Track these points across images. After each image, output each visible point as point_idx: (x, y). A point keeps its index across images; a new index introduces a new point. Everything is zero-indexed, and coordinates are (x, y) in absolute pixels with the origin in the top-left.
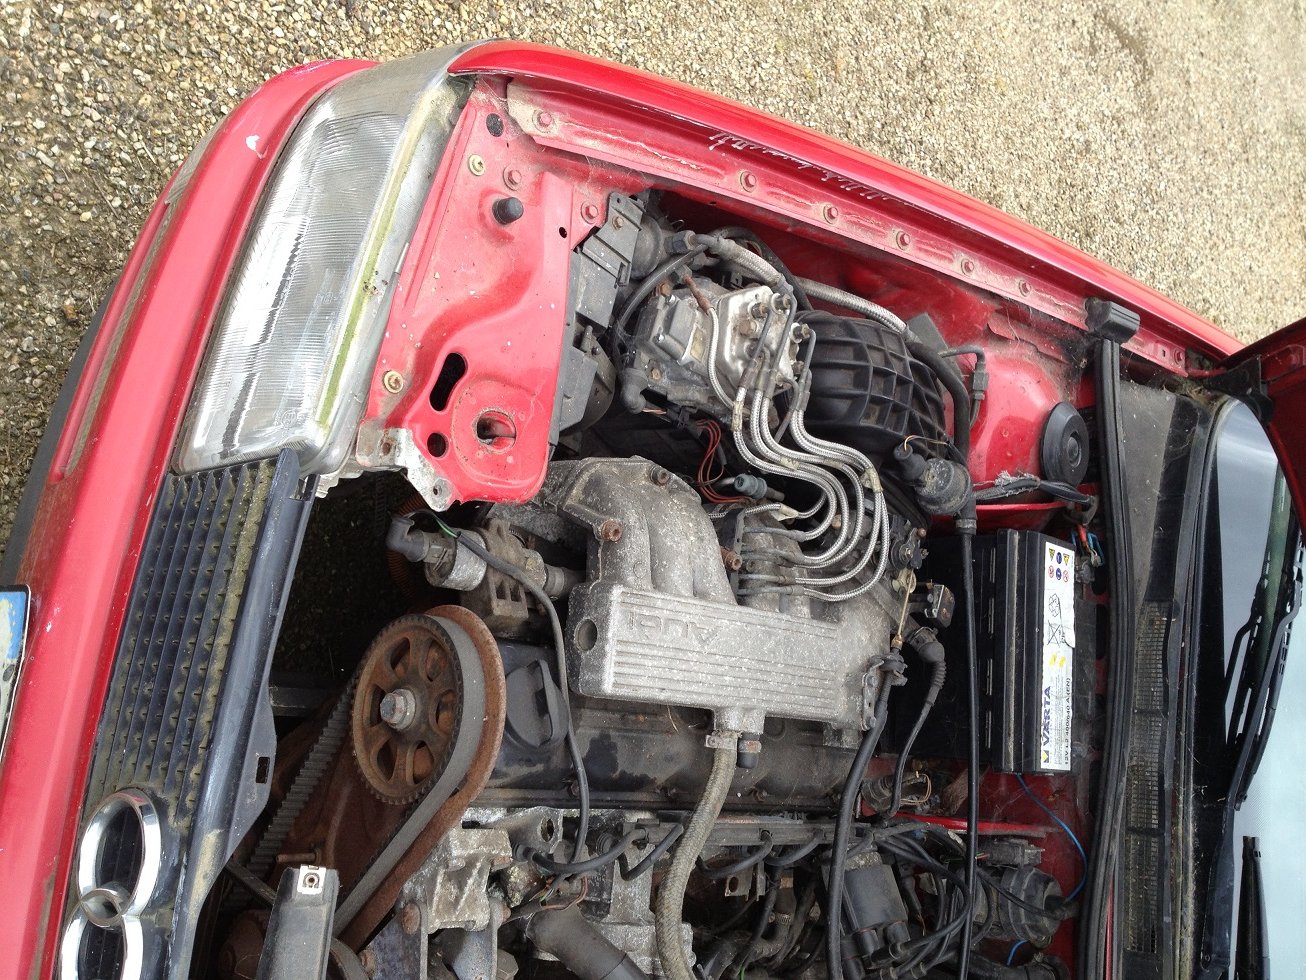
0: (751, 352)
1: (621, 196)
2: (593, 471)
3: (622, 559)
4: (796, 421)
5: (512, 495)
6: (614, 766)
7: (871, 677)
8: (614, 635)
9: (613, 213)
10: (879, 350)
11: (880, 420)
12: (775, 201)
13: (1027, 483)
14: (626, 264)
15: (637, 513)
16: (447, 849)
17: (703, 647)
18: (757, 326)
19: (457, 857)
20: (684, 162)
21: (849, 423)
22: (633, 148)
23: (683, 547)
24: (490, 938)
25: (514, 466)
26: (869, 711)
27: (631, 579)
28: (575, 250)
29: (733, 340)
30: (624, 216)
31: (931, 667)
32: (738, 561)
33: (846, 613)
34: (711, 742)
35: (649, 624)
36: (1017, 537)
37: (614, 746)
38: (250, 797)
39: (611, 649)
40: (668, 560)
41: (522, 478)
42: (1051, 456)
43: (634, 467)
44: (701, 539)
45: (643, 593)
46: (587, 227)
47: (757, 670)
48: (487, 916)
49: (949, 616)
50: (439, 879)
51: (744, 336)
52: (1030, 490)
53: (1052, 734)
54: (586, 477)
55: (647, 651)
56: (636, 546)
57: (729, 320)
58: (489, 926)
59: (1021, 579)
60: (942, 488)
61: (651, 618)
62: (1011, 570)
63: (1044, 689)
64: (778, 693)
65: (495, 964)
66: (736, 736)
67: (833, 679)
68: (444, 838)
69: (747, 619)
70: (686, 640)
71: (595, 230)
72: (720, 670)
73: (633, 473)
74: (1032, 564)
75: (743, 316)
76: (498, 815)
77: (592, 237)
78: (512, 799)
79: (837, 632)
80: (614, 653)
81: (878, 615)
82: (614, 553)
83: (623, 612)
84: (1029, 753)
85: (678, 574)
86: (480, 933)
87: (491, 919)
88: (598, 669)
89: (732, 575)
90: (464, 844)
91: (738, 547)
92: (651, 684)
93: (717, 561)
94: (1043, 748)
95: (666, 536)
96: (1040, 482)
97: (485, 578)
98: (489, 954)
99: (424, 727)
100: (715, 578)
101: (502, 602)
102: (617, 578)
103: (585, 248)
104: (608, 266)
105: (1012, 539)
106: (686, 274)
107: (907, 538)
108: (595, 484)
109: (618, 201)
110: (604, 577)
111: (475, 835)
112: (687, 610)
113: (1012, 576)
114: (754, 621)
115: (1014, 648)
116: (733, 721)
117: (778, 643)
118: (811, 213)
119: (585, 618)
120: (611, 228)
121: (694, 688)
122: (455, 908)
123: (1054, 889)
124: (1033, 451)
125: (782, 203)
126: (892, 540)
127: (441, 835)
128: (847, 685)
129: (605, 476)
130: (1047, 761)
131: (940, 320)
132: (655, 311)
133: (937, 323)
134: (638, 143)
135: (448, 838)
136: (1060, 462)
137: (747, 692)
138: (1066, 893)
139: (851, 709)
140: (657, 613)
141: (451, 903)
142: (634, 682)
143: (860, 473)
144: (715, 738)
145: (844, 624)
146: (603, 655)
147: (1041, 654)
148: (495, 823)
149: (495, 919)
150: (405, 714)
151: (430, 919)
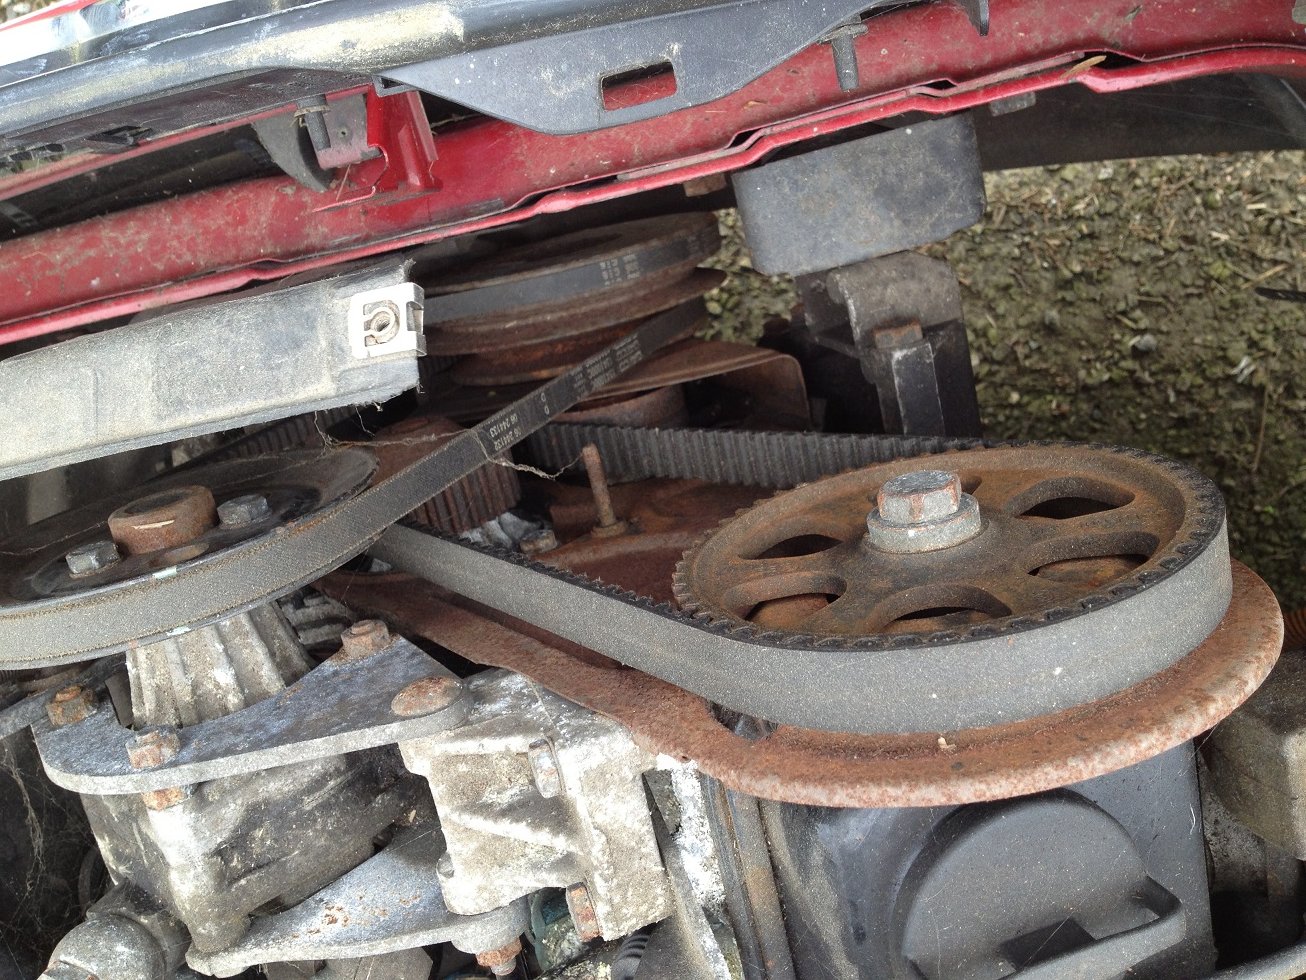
16: (579, 734)
24: (425, 923)
38: (559, 76)
50: (518, 743)
58: (452, 918)
65: (382, 947)
68: (608, 722)
76: (704, 878)
78: (751, 911)
86: (439, 901)
87: (468, 918)
90: (598, 780)
98: (391, 930)
111: (631, 814)
122: (465, 807)
127: (616, 713)
135: (607, 731)
141: (479, 795)
148: (680, 872)
149: (472, 929)
150: (913, 525)
151: (428, 741)
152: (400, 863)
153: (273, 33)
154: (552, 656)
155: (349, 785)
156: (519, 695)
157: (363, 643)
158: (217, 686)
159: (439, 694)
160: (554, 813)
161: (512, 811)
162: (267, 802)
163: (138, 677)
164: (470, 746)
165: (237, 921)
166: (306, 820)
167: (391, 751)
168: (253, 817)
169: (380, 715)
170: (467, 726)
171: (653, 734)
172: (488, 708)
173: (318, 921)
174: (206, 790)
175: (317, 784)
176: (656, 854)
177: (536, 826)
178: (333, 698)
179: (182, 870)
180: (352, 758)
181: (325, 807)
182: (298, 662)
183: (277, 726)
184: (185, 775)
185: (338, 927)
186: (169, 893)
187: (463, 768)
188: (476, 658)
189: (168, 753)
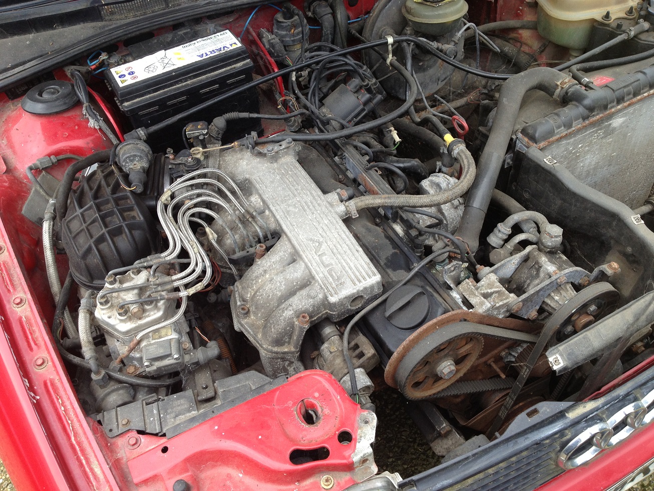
0: (151, 302)
1: (107, 431)
2: (270, 347)
3: (314, 306)
4: (170, 256)
5: (334, 382)
6: (394, 254)
7: (268, 151)
8: (354, 289)
9: (122, 429)
10: (88, 230)
11: (131, 209)
12: (40, 339)
13: (89, 111)
14: (144, 402)
15: (283, 312)
16: (488, 310)
17: (322, 242)
18: (134, 308)
19: (490, 303)
20: (63, 408)
21: (145, 226)
22: (79, 444)
23: (280, 278)
24: (497, 269)
25: (318, 390)
26: (284, 144)
27: (321, 296)
28: (164, 435)
29: (149, 316)
30: (117, 421)
31: (229, 122)
32: (260, 246)
33: (240, 178)
34: (355, 215)
35: (334, 274)
36: (126, 104)
37: (387, 258)
38: (546, 411)
39: (360, 286)
40: (293, 283)
41: (320, 382)
42: (65, 103)
43: (250, 327)
44: (265, 271)
45: (323, 286)
46: (143, 438)
47: (310, 209)
48: (490, 275)
49: (201, 123)
50: (498, 305)
51: (144, 311)
52: (92, 107)
53: (220, 45)
54: (276, 349)
55: (347, 268)
56: (301, 302)
57: (137, 324)
58: (492, 272)
59: (149, 93)
60: (141, 157)
61: (332, 276)
62: (147, 100)
63: (200, 59)
64: (311, 194)
65: (503, 262)
66: (347, 204)
67: (279, 169)
68: (484, 314)
69: (291, 227)
70: (326, 252)
71: (140, 432)
72: (325, 228)
73: (252, 325)
74: (138, 90)
75: (130, 319)
76: (455, 294)
77: (148, 431)
79: (254, 178)
80: (361, 284)
81: (224, 161)
82: (313, 312)
83: (340, 291)
84: (239, 54)
85: (296, 273)
86: (496, 273)
87: (489, 273)
88: (372, 287)
89: (268, 245)
90: (482, 304)
91: (252, 250)
92: (360, 258)
93: (271, 257)
94: (231, 48)
95: (280, 291)
96: (86, 104)
97: (359, 367)
98: (502, 265)
99: (451, 353)
100: (281, 254)
101: (365, 352)
102: (325, 303)
103: (158, 431)
104: (155, 412)
105: (129, 106)
106: (115, 364)
107: (180, 164)
108: (278, 342)
109: (111, 430)
110: (325, 309)
111: (473, 301)
112: (312, 259)
113: (150, 98)
114: (289, 223)
115: (188, 82)
116: (341, 208)
117: (289, 206)
118: (29, 313)
119: (350, 307)
120: (132, 424)
121: (344, 236)
122: (500, 291)
123: (279, 17)
124: (66, 115)
125: (37, 334)
126: (188, 172)
128: (276, 161)
129: (270, 339)
130: (235, 43)
131: (20, 202)
132: (159, 369)
133: (23, 203)
134: (74, 442)
135: (484, 312)
136: (65, 97)
137: (324, 208)
138: (277, 11)
139: (286, 153)
140: (326, 274)
141: (499, 294)
142: (365, 266)
143: (166, 206)
144: (353, 213)
145: (247, 176)
146: (365, 289)
147: (184, 67)
148: (459, 294)
149: (488, 271)
150: (449, 365)
151: (513, 300)
152: (505, 277)
153: (599, 406)
154: (496, 324)
155: (523, 287)
156: (499, 314)
157: (533, 314)
158: (557, 296)
159: (515, 308)
160: (486, 296)
161: (492, 294)
162: (536, 279)
163: (573, 292)
164: (505, 302)
165: (531, 256)
166: (527, 278)
167: (518, 296)
168: (538, 275)
169: (524, 301)
170: (506, 305)
171: (477, 314)
172: (505, 309)
173: (516, 262)
174: (549, 277)
175: (529, 285)
176: (465, 296)
177: (488, 292)
178: (533, 301)
179: (546, 262)
180: (524, 292)
181: (525, 282)
182: (544, 306)
183: (541, 293)
184: (553, 278)
185: (512, 262)
186: (547, 257)
187: (504, 298)
188: (510, 319)
189: (559, 281)
